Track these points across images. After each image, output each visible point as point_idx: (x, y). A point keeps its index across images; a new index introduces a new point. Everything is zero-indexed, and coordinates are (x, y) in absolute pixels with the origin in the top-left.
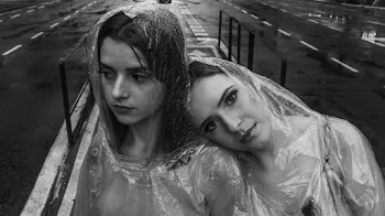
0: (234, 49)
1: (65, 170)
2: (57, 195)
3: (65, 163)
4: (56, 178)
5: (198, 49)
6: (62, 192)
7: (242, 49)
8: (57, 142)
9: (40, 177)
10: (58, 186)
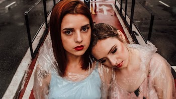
0: (124, 5)
1: (28, 73)
2: (22, 87)
3: (29, 69)
4: (23, 77)
5: (104, 5)
6: (26, 85)
7: (128, 5)
8: (26, 56)
9: (14, 77)
10: (24, 82)
